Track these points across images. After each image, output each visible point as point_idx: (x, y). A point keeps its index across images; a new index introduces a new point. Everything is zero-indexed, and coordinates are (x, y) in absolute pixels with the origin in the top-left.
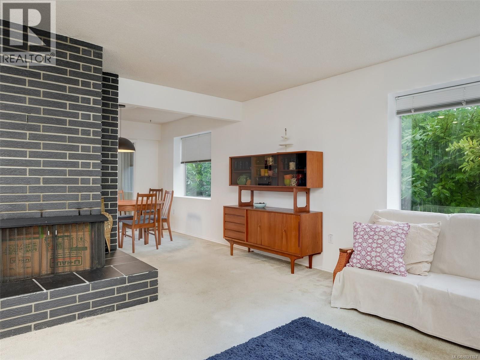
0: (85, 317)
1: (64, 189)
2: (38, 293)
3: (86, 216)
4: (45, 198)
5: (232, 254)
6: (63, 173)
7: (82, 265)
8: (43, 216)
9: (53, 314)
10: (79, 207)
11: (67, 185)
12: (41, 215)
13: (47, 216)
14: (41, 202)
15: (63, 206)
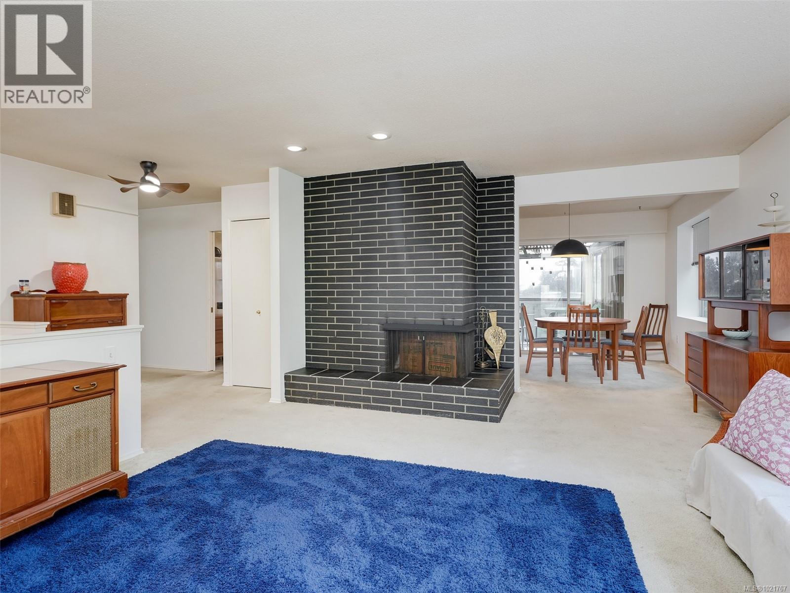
0: (428, 415)
1: (431, 301)
2: (394, 382)
3: (448, 326)
4: (418, 308)
5: (696, 411)
6: (430, 286)
7: (451, 373)
8: (416, 323)
9: (405, 403)
10: (443, 316)
11: (434, 297)
12: (415, 322)
13: (418, 323)
14: (415, 311)
15: (430, 315)
